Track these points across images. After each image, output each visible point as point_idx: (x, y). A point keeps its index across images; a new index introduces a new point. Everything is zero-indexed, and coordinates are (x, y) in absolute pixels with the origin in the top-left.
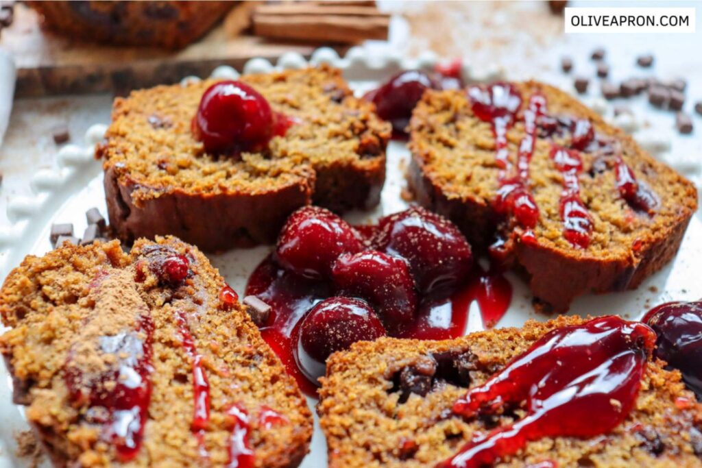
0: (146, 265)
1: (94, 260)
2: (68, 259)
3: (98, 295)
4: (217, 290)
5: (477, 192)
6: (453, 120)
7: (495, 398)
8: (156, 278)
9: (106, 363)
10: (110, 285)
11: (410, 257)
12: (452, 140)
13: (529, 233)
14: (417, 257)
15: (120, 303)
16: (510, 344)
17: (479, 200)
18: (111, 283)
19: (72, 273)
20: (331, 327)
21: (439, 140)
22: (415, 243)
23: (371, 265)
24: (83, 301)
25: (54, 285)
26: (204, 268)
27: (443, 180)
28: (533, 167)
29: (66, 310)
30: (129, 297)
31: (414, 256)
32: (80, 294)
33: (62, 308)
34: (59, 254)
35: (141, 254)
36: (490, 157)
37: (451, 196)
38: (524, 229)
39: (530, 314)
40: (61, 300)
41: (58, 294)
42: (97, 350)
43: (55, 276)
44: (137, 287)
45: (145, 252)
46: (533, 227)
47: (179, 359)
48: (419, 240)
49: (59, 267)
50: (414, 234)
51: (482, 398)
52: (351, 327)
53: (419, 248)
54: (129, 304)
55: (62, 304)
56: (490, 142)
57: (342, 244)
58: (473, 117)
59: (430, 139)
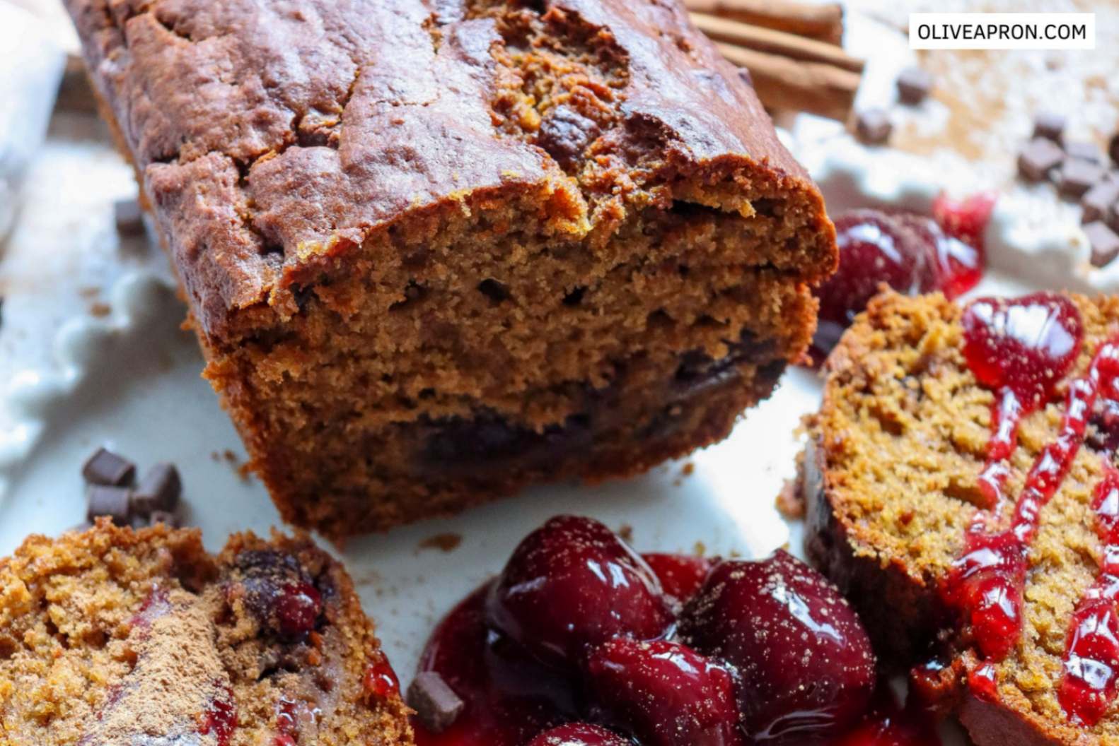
0: (241, 596)
1: (150, 565)
2: (102, 557)
3: (144, 644)
4: (364, 666)
5: (915, 553)
6: (918, 370)
8: (256, 625)
10: (169, 630)
11: (745, 665)
12: (903, 417)
13: (987, 672)
14: (759, 669)
15: (180, 669)
17: (913, 572)
18: (171, 627)
19: (104, 584)
21: (875, 412)
22: (762, 639)
23: (660, 674)
24: (116, 646)
25: (69, 606)
26: (347, 614)
27: (856, 510)
28: (1047, 514)
29: (84, 658)
30: (200, 659)
31: (754, 666)
32: (114, 631)
33: (78, 655)
34: (86, 543)
35: (236, 566)
36: (969, 473)
37: (861, 551)
38: (981, 658)
40: (77, 638)
41: (75, 625)
43: (73, 589)
44: (217, 635)
45: (245, 564)
46: (999, 658)
48: (770, 636)
49: (83, 569)
50: (763, 620)
53: (766, 652)
54: (196, 674)
55: (79, 647)
56: (979, 437)
57: (618, 617)
58: (961, 369)
59: (858, 406)
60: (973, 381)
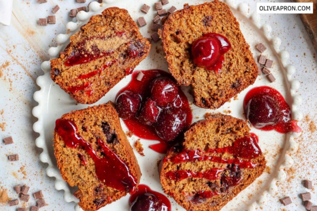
2: (126, 21)
3: (113, 37)
4: (130, 67)
5: (188, 143)
7: (103, 150)
9: (88, 50)
12: (220, 132)
16: (123, 154)
19: (122, 24)
20: (121, 103)
25: (115, 22)
27: (194, 130)
28: (208, 162)
29: (109, 29)
37: (185, 134)
39: (157, 160)
41: (113, 25)
42: (91, 46)
44: (122, 45)
46: (172, 161)
47: (100, 65)
48: (163, 125)
49: (122, 20)
51: (103, 146)
52: (122, 109)
53: (160, 125)
55: (110, 27)
58: (235, 139)
59: (219, 124)
60: (234, 142)
